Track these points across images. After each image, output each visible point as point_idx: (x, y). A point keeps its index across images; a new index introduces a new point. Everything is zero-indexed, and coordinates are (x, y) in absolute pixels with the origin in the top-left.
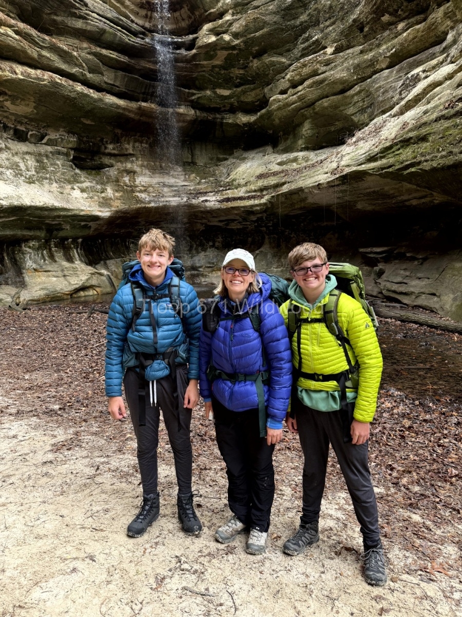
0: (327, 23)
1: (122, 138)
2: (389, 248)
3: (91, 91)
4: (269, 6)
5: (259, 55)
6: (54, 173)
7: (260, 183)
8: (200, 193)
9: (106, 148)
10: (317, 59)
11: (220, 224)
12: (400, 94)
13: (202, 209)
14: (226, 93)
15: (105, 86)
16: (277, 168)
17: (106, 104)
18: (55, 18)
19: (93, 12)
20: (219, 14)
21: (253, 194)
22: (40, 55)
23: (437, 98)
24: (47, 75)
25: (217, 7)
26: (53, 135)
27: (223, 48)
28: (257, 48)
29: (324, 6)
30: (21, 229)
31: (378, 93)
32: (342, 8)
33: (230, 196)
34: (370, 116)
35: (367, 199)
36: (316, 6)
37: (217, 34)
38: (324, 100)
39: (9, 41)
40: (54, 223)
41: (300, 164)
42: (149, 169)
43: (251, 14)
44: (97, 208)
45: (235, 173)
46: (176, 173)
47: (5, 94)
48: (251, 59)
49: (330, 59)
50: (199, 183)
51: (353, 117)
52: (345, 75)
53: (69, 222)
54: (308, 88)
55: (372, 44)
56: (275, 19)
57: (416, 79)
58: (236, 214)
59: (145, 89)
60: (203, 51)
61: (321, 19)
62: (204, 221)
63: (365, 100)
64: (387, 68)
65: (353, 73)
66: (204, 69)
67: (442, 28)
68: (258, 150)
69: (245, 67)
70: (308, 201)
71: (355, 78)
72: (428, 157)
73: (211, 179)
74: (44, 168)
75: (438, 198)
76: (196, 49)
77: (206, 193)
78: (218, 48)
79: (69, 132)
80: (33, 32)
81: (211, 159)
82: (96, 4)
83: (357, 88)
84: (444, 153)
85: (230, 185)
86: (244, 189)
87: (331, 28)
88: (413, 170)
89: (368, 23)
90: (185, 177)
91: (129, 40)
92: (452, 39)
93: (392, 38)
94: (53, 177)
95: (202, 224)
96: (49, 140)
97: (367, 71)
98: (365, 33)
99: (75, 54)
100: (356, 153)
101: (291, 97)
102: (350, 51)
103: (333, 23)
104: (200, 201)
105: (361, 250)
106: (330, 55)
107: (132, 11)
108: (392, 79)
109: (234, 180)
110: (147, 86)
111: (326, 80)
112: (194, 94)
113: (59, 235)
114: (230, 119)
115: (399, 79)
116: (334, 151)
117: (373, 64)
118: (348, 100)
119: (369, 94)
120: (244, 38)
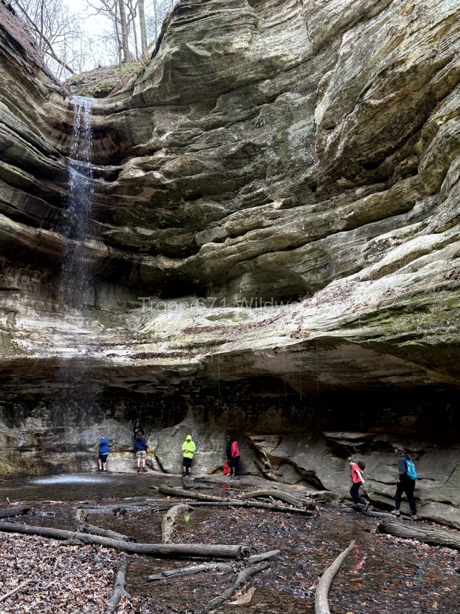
0: (275, 178)
1: (6, 267)
2: (367, 434)
4: (210, 151)
5: (193, 198)
7: (189, 339)
8: (105, 345)
10: (262, 211)
11: (126, 387)
12: (366, 257)
13: (106, 366)
14: (148, 232)
16: (208, 323)
19: (1, 122)
20: (149, 150)
21: (178, 351)
23: (426, 267)
25: (148, 143)
27: (151, 185)
28: (191, 191)
29: (272, 161)
31: (336, 254)
32: (293, 166)
33: (146, 352)
34: (325, 277)
35: (333, 371)
36: (263, 159)
37: (146, 170)
38: (268, 254)
41: (237, 321)
42: (36, 310)
43: (188, 156)
45: (152, 324)
46: (72, 317)
48: (182, 201)
49: (277, 213)
50: (103, 332)
51: (302, 276)
52: (295, 231)
54: (251, 239)
55: (327, 204)
56: (215, 165)
57: (385, 246)
58: (154, 375)
59: (50, 214)
60: (128, 184)
61: (268, 173)
62: (105, 381)
63: (319, 259)
64: (344, 230)
65: (305, 230)
66: (126, 204)
67: (408, 199)
69: (174, 209)
70: (254, 366)
71: (307, 235)
72: (432, 330)
73: (120, 328)
76: (118, 181)
77: (114, 345)
78: (146, 184)
81: (120, 305)
82: (5, 114)
83: (309, 246)
84: (453, 327)
85: (146, 338)
86: (165, 344)
87: (279, 183)
88: (413, 343)
89: (322, 184)
90: (85, 324)
91: (39, 158)
92: (420, 210)
93: (350, 201)
95: (101, 385)
97: (325, 230)
98: (317, 193)
100: (322, 316)
101: (229, 246)
102: (301, 208)
103: (282, 179)
104: (105, 355)
105: (329, 434)
106: (277, 209)
107: (43, 130)
108: (352, 242)
109: (152, 332)
110: (52, 211)
111: (272, 234)
112: (109, 229)
114: (149, 262)
115: (361, 242)
116: (279, 310)
117: (328, 224)
118: (297, 258)
119: (323, 254)
120: (178, 179)
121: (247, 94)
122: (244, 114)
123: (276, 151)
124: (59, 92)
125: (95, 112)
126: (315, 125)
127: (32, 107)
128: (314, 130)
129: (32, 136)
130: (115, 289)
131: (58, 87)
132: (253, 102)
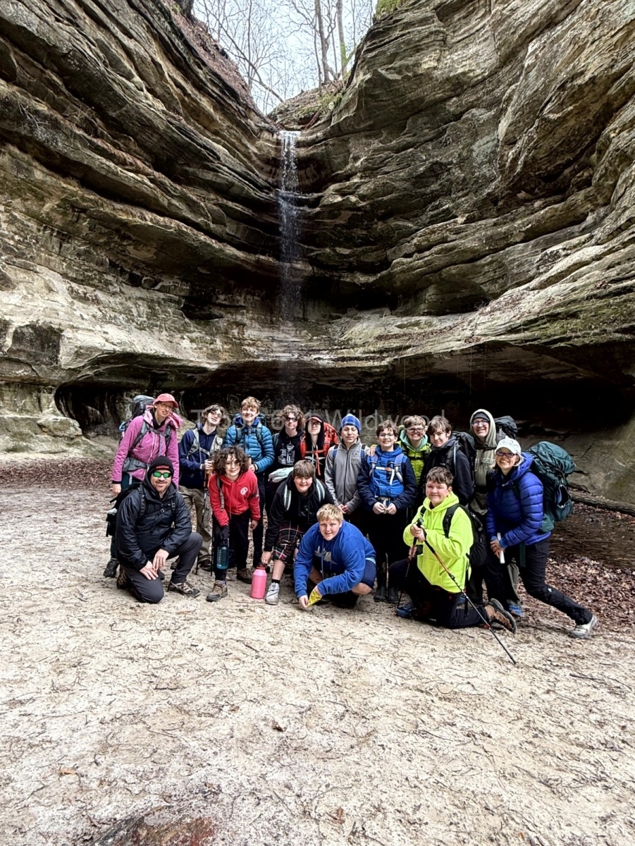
0: (460, 194)
1: (234, 289)
2: (525, 421)
3: (214, 241)
4: (400, 173)
5: (384, 218)
6: (165, 320)
7: (380, 345)
8: (313, 350)
9: (217, 298)
10: (447, 227)
11: (330, 384)
12: (538, 269)
13: (314, 367)
14: (346, 252)
15: (225, 236)
16: (396, 331)
17: (226, 255)
18: (187, 168)
19: (224, 165)
20: (346, 175)
21: (372, 355)
22: (170, 203)
23: (584, 277)
24: (174, 223)
25: (345, 169)
26: (167, 282)
27: (347, 209)
28: (383, 211)
29: (458, 178)
30: (127, 377)
31: (512, 265)
32: (476, 182)
33: (345, 356)
34: (501, 287)
35: (501, 370)
36: (449, 177)
37: (343, 195)
38: (452, 267)
39: (144, 189)
40: (160, 372)
41: (422, 329)
42: (259, 323)
43: (380, 179)
44: (205, 360)
45: (350, 332)
46: (286, 328)
47: (129, 238)
48: (376, 220)
49: (461, 228)
50: (311, 340)
51: (482, 286)
52: (477, 245)
53: (175, 372)
54: (436, 254)
55: (506, 218)
56: (405, 186)
57: (555, 257)
58: (352, 375)
59: (265, 242)
60: (327, 210)
61: (453, 190)
62: (313, 379)
63: (497, 270)
64: (521, 242)
65: (486, 243)
66: (326, 227)
67: (582, 210)
68: (374, 311)
69: (368, 228)
70: (435, 367)
71: (487, 248)
72: (579, 334)
73: (324, 336)
74: (155, 315)
75: (582, 373)
76: (320, 207)
77: (319, 350)
78: (344, 208)
79: (182, 280)
80: (167, 181)
81: (324, 317)
83: (488, 259)
84: (596, 331)
85: (346, 344)
86: (361, 349)
87: (463, 199)
88: (562, 344)
89: (503, 198)
90: (296, 333)
91: (255, 194)
92: (592, 221)
93: (528, 214)
94: (163, 325)
95: (310, 382)
96: (162, 286)
97: (500, 243)
98: (499, 207)
99: (202, 204)
100: (493, 323)
101: (417, 261)
102: (483, 222)
103: (466, 195)
104: (313, 359)
106: (461, 224)
107: (257, 166)
108: (528, 253)
109: (349, 339)
110: (266, 239)
111: (455, 248)
112: (313, 251)
113: (163, 386)
114: (347, 278)
115: (536, 253)
116: (459, 318)
117: (507, 237)
118: (478, 269)
119: (501, 265)
120: (371, 201)
121: (435, 114)
122: (432, 134)
123: (461, 168)
124: (268, 130)
125: (299, 144)
126: (499, 141)
127: (247, 148)
128: (497, 146)
129: (249, 174)
130: (319, 303)
131: (267, 125)
132: (441, 121)
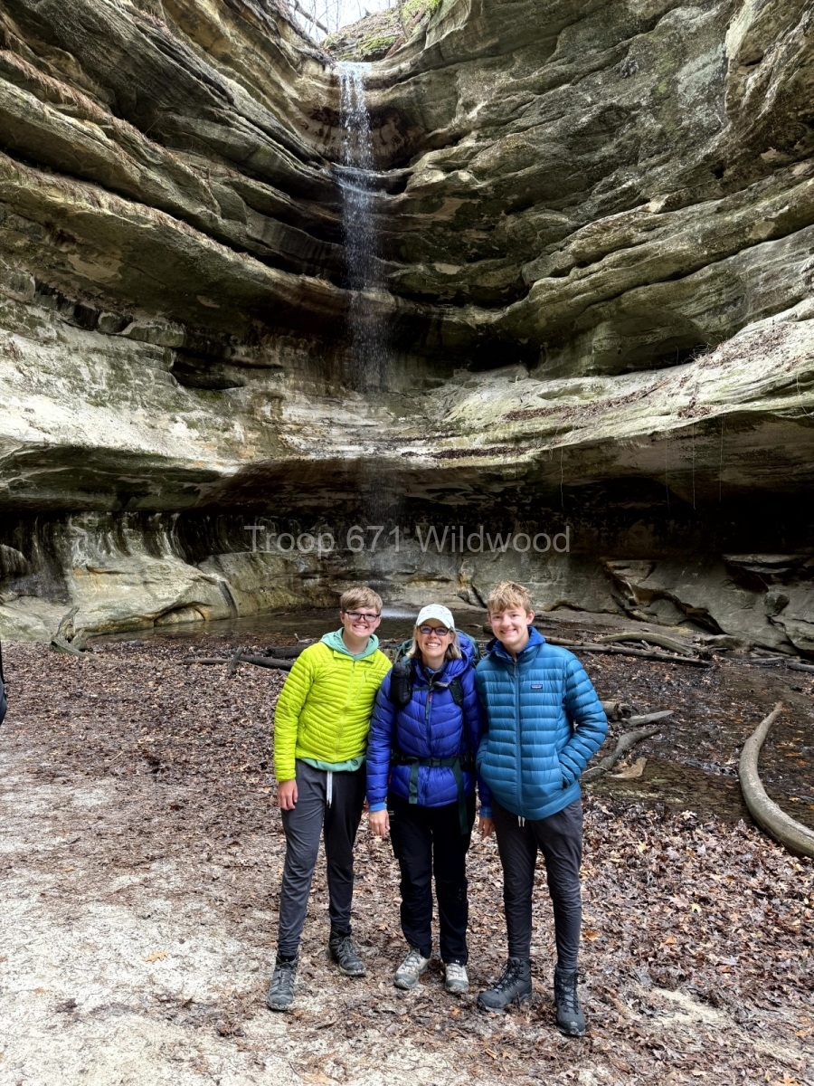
0: (654, 160)
1: (263, 336)
2: (794, 557)
3: (225, 248)
4: (546, 128)
5: (518, 209)
6: (141, 389)
7: (516, 428)
8: (399, 440)
9: (234, 352)
10: (631, 219)
11: (429, 497)
12: (808, 281)
13: (402, 468)
14: (452, 270)
15: (245, 242)
16: (542, 403)
17: (247, 273)
18: (175, 117)
19: (240, 115)
20: (451, 137)
21: (500, 446)
22: (145, 178)
24: (153, 214)
25: (449, 126)
26: (143, 322)
27: (454, 195)
28: (516, 197)
29: (650, 131)
30: (72, 490)
31: (754, 280)
32: (684, 137)
33: (455, 448)
34: (733, 320)
35: (744, 465)
36: (634, 131)
37: (447, 170)
38: (641, 289)
39: (96, 147)
40: (134, 481)
41: (587, 398)
42: (306, 394)
43: (512, 140)
44: (216, 458)
45: (461, 408)
46: (352, 403)
47: (73, 240)
48: (503, 214)
49: (655, 219)
50: (395, 423)
51: (694, 320)
52: (686, 247)
53: (162, 481)
54: (612, 267)
55: (741, 197)
56: (555, 150)
58: (466, 480)
59: (314, 253)
60: (420, 196)
61: (641, 154)
62: (400, 490)
63: (724, 291)
64: (770, 238)
65: (702, 245)
66: (418, 227)
68: (500, 372)
69: (490, 228)
70: (616, 463)
71: (706, 253)
73: (417, 416)
74: (123, 380)
76: (408, 192)
77: (410, 440)
78: (448, 192)
79: (172, 319)
80: (139, 137)
81: (415, 383)
82: (245, 102)
83: (708, 271)
85: (454, 429)
86: (482, 437)
87: (660, 169)
89: (734, 162)
90: (369, 412)
91: (296, 167)
93: (782, 189)
94: (138, 398)
95: (395, 495)
96: (136, 330)
97: (741, 239)
98: (725, 180)
99: (203, 181)
100: (731, 380)
101: (577, 281)
102: (695, 208)
103: (666, 161)
104: (400, 454)
105: (733, 558)
106: (655, 213)
107: (297, 122)
108: (784, 257)
109: (460, 420)
110: (317, 248)
111: (646, 256)
112: (396, 269)
113: (139, 505)
114: (454, 315)
115: (801, 255)
116: (649, 380)
117: (743, 231)
118: (687, 291)
119: (732, 281)
120: (497, 179)
121: (608, 21)
122: (602, 56)
123: (655, 115)
124: (315, 59)
125: (370, 85)
126: (726, 60)
127: (280, 88)
128: (723, 71)
129: (284, 132)
130: (406, 360)
131: (313, 51)
132: (619, 34)
